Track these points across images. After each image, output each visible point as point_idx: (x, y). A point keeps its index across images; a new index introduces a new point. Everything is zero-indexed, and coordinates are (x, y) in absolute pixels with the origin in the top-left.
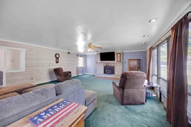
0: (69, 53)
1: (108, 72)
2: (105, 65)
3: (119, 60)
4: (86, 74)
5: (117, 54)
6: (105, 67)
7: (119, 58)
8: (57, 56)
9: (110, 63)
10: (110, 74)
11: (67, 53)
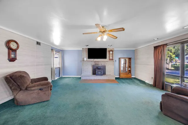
0: (38, 43)
1: (100, 73)
2: (93, 64)
3: (111, 58)
4: (63, 76)
5: (109, 51)
6: (93, 66)
7: (111, 56)
8: (13, 46)
9: (100, 62)
10: (102, 75)
11: (36, 43)
